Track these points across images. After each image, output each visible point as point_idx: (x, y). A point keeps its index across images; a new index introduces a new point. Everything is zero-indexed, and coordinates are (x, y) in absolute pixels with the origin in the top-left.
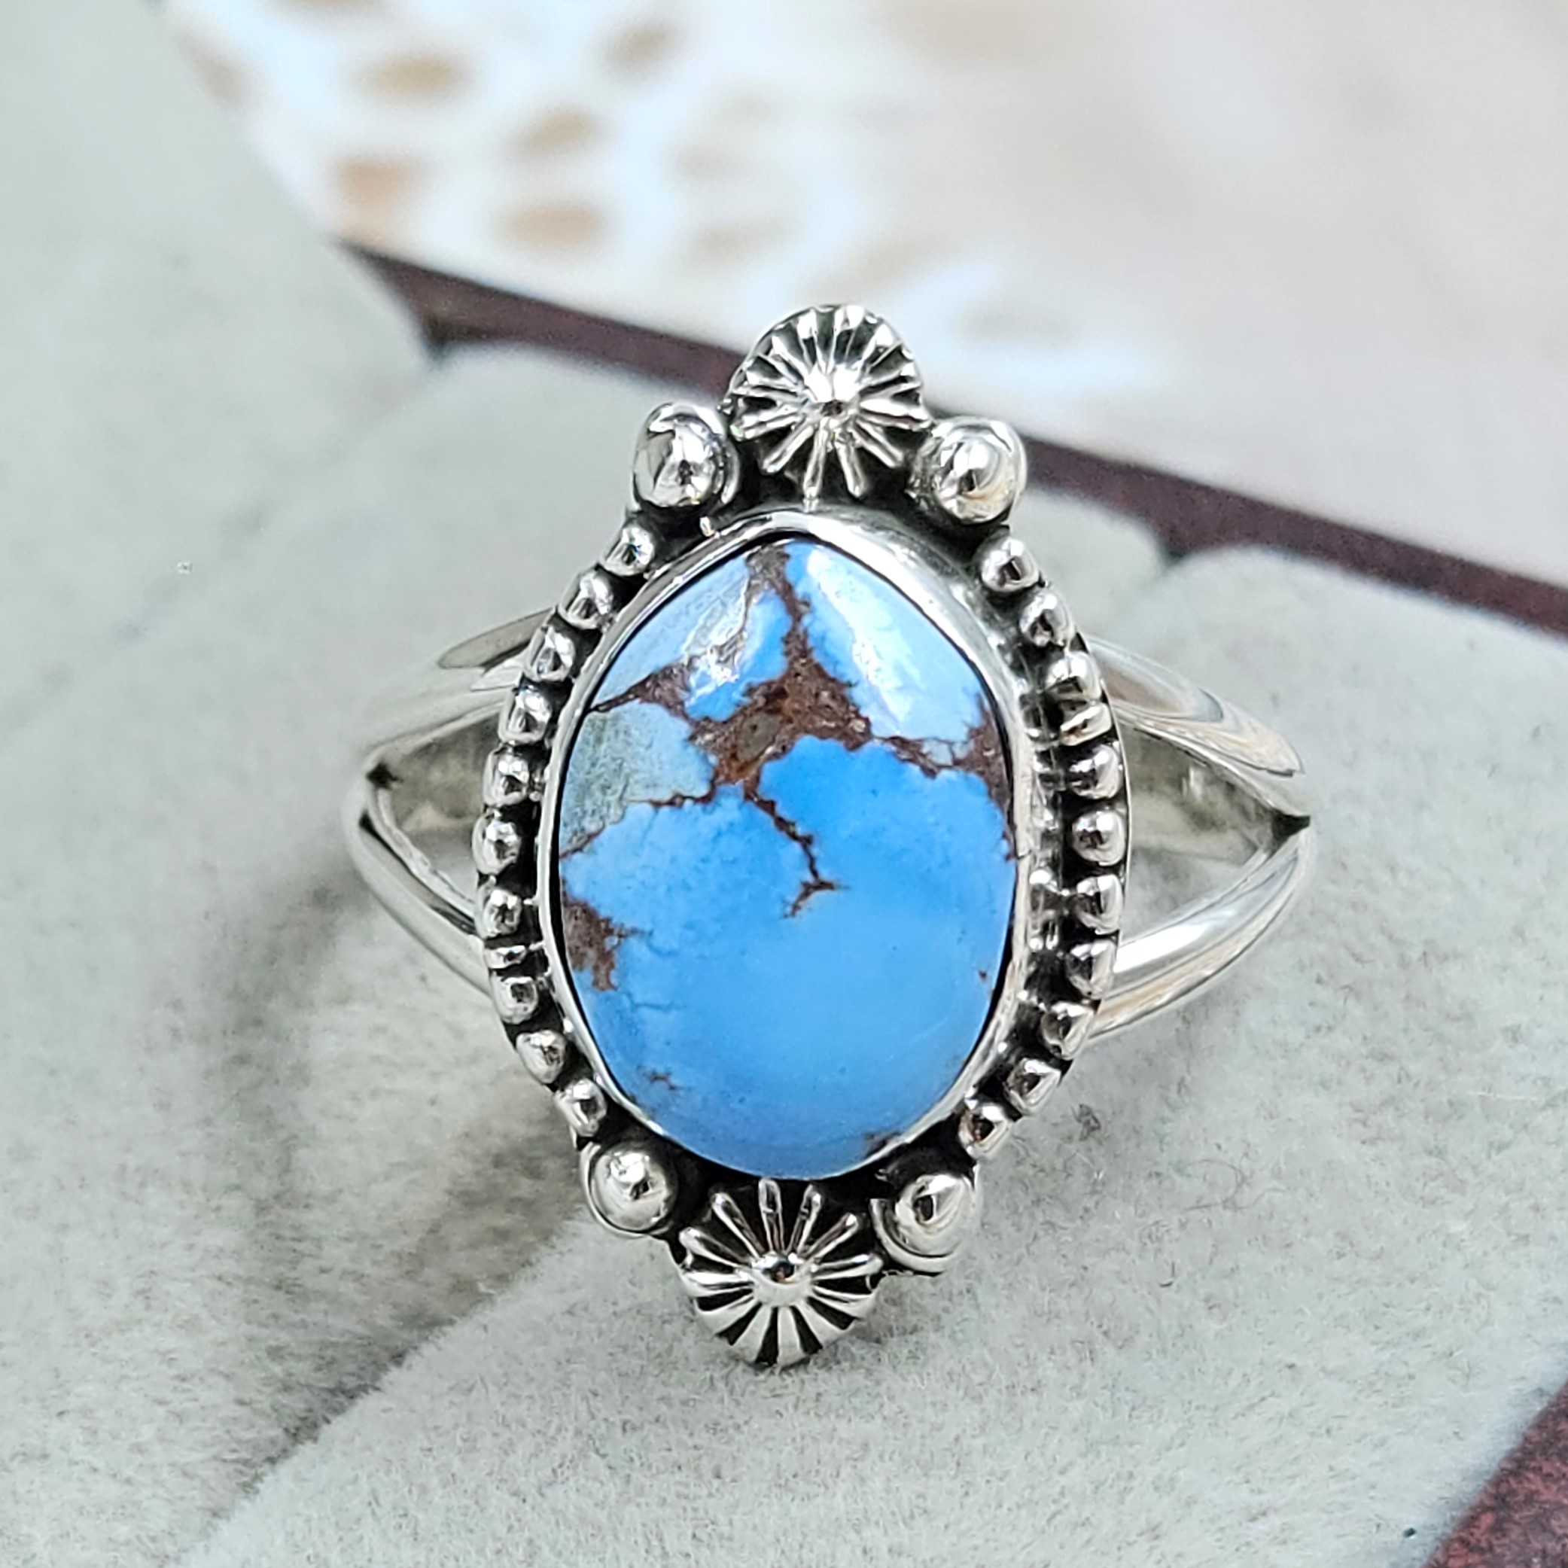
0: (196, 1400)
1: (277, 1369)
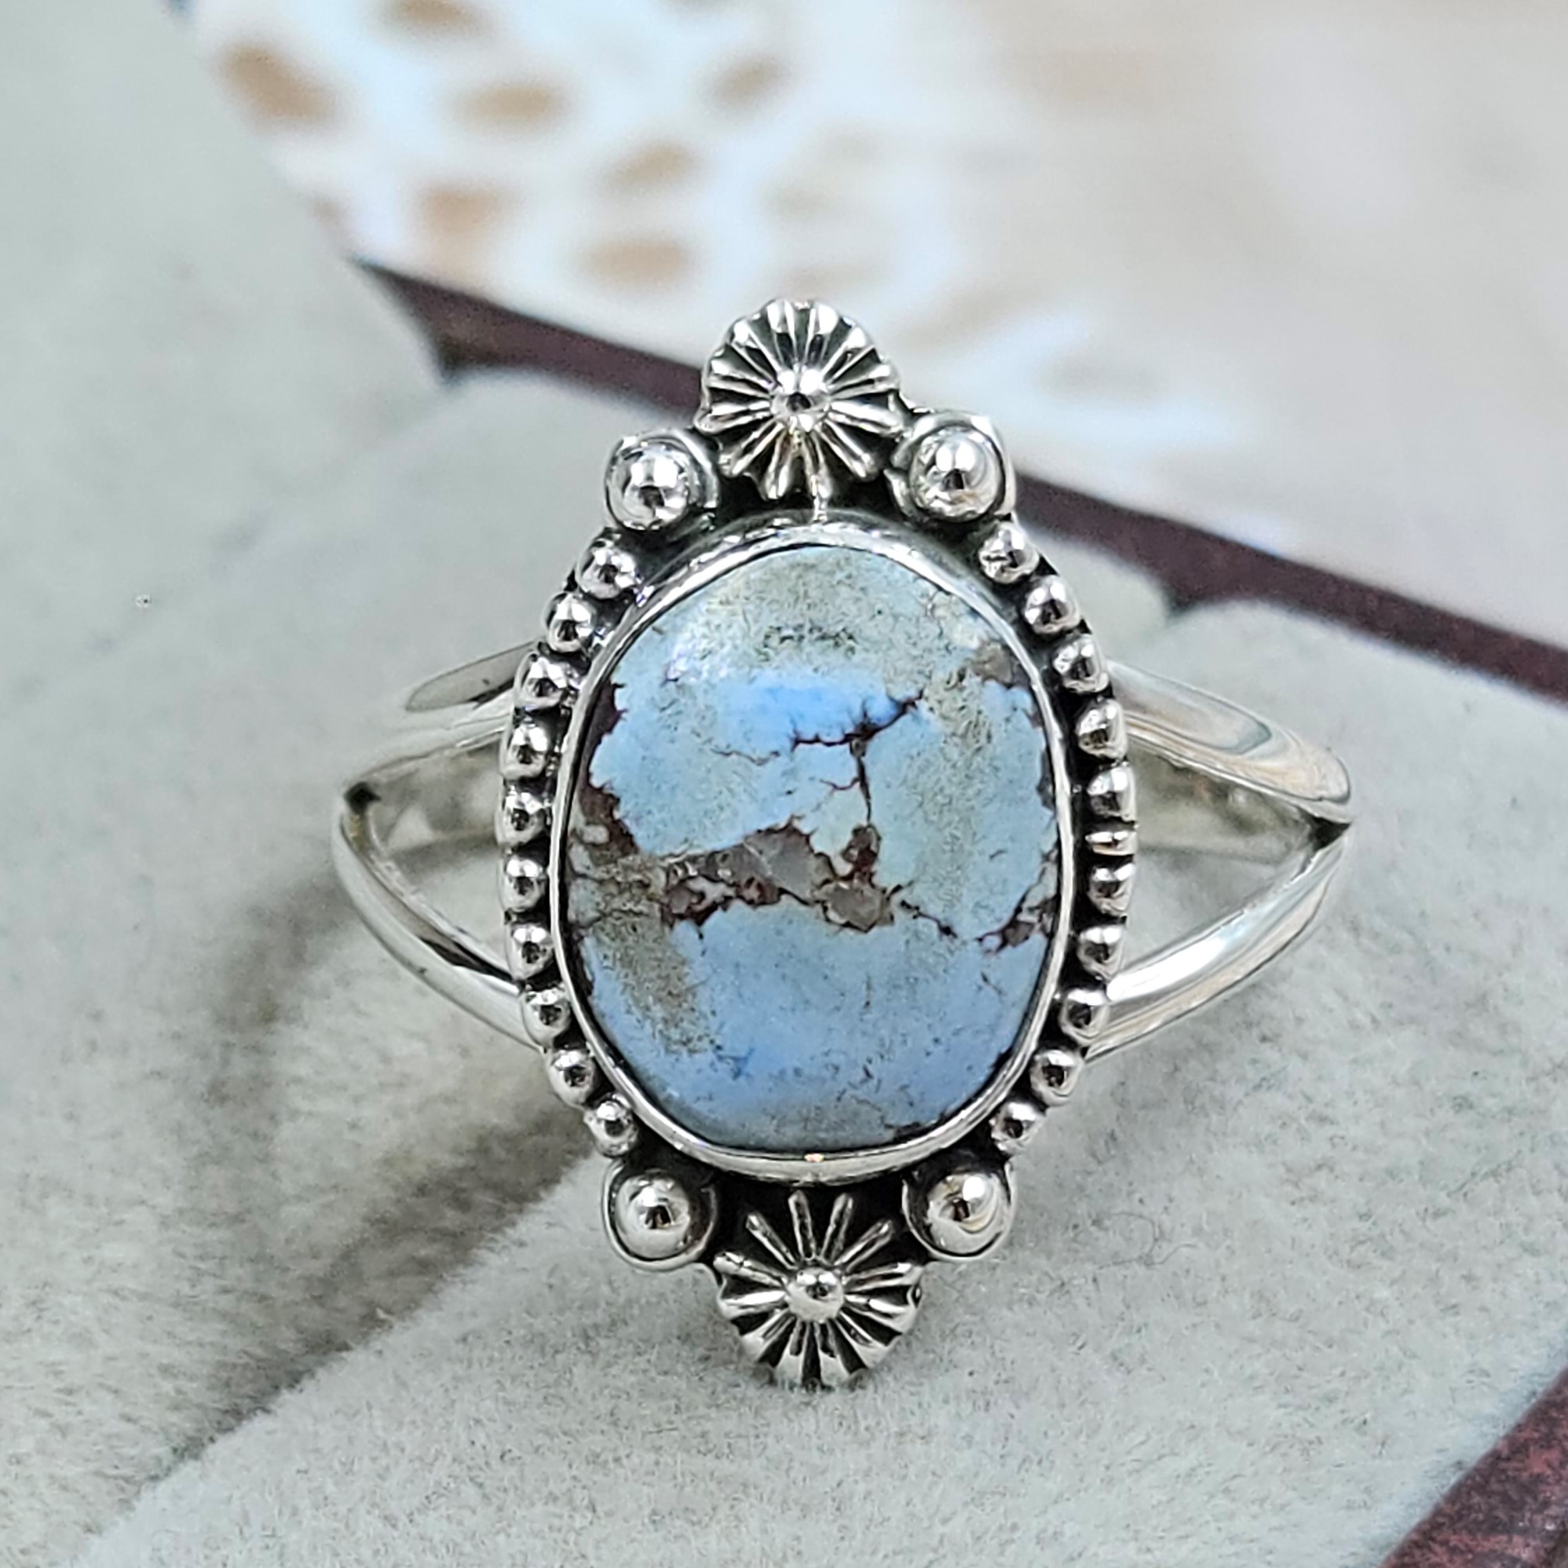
0: (79, 1413)
1: (167, 1386)
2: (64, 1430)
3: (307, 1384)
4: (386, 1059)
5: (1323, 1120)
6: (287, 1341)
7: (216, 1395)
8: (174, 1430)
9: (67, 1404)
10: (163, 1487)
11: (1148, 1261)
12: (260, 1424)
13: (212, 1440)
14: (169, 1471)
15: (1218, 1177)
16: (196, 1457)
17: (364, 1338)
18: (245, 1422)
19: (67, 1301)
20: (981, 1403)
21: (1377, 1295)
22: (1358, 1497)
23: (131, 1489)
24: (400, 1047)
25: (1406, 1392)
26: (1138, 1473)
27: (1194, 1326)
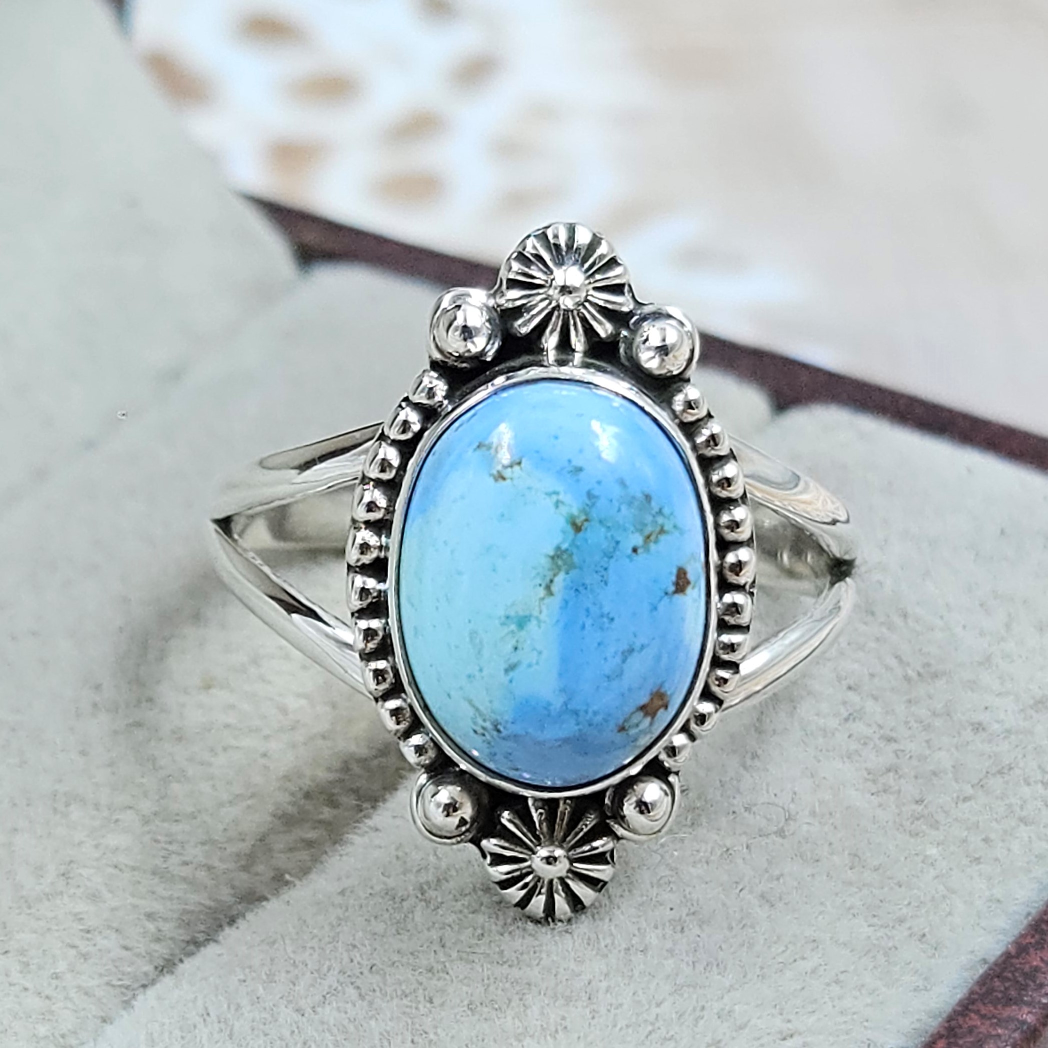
0: (95, 945)
1: (151, 927)
2: (85, 957)
3: (240, 923)
4: (284, 711)
5: (890, 740)
6: (225, 895)
7: (181, 931)
8: (156, 955)
9: (88, 939)
10: (151, 992)
11: (781, 833)
12: (210, 951)
13: (181, 961)
14: (153, 982)
15: (825, 778)
16: (171, 973)
17: (276, 892)
18: (202, 949)
19: (85, 872)
20: (679, 928)
21: (928, 853)
22: (921, 984)
23: (129, 994)
24: (293, 703)
25: (950, 914)
26: (781, 971)
27: (813, 876)
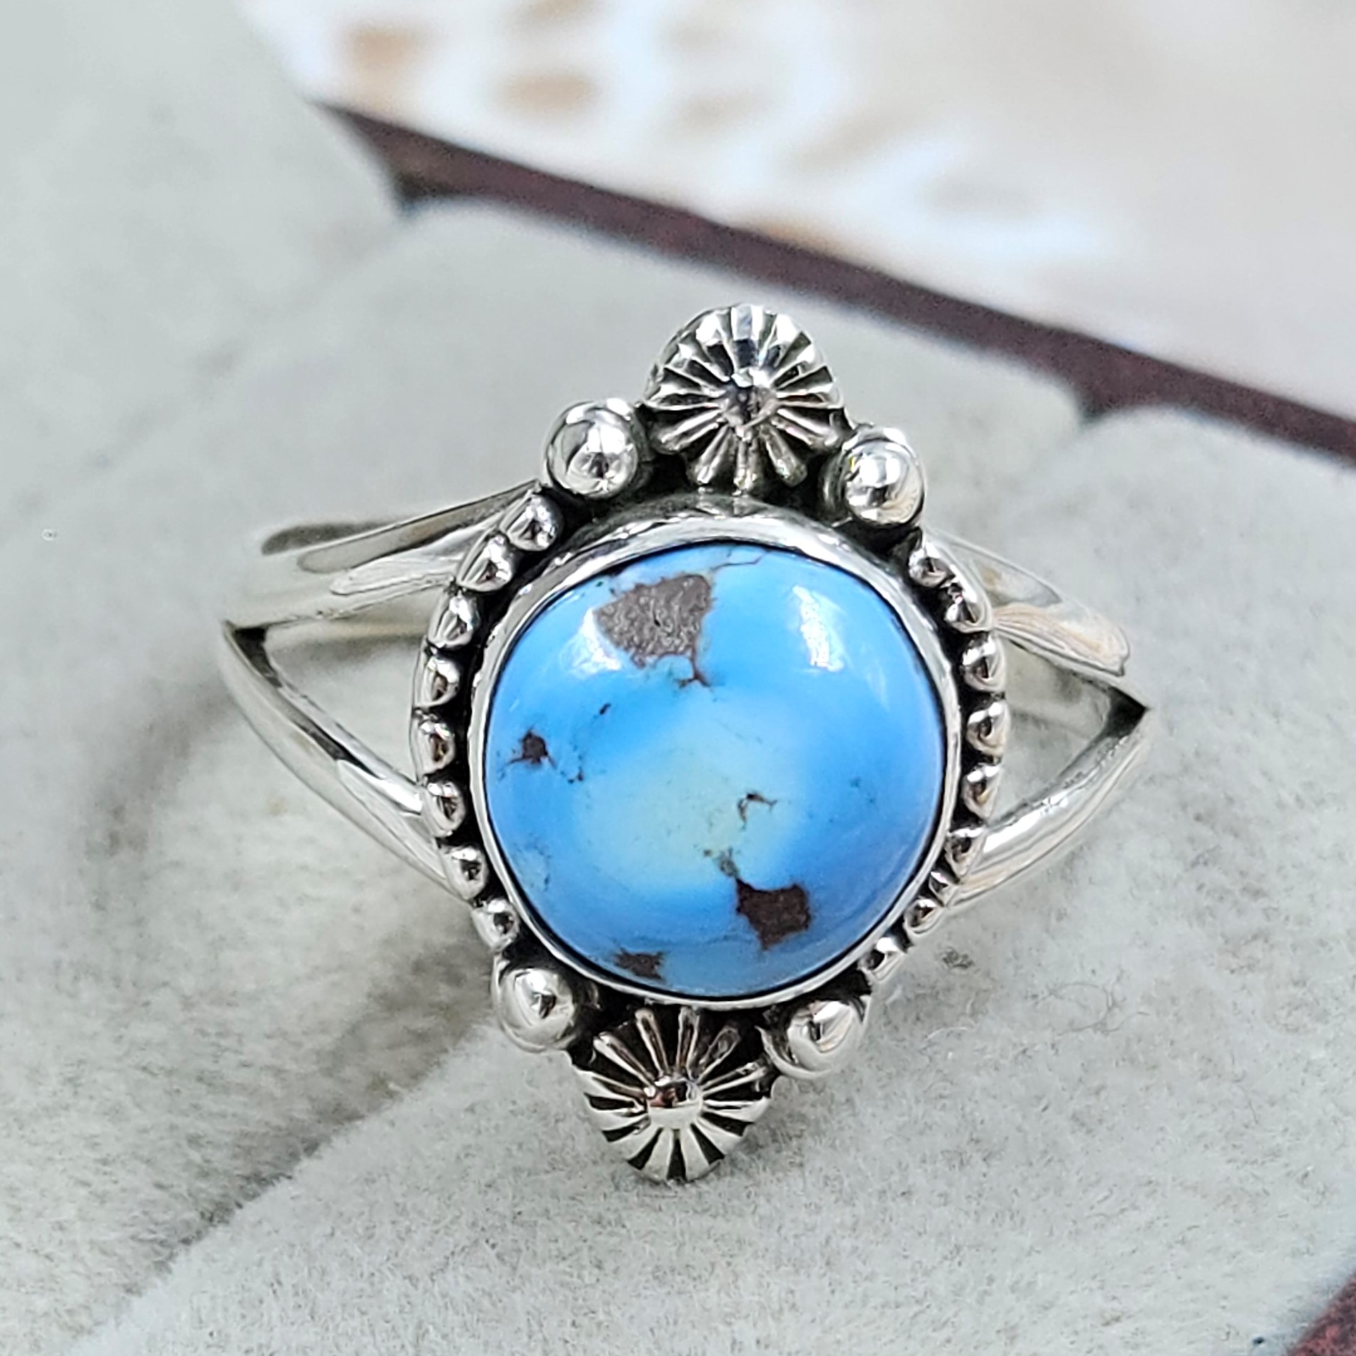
0: (116, 1182)
2: (102, 1198)
3: (324, 1150)
5: (1257, 894)
6: (301, 1110)
8: (203, 1196)
9: (105, 1173)
10: (196, 1250)
11: (1101, 1027)
12: (282, 1190)
13: (240, 1206)
14: (199, 1235)
15: (1163, 948)
16: (224, 1221)
17: (375, 1108)
18: (270, 1188)
19: (100, 1077)
20: (957, 1163)
21: (1313, 1057)
22: (1302, 1245)
23: (166, 1252)
25: (1343, 1145)
26: (1103, 1225)
27: (1147, 1088)
